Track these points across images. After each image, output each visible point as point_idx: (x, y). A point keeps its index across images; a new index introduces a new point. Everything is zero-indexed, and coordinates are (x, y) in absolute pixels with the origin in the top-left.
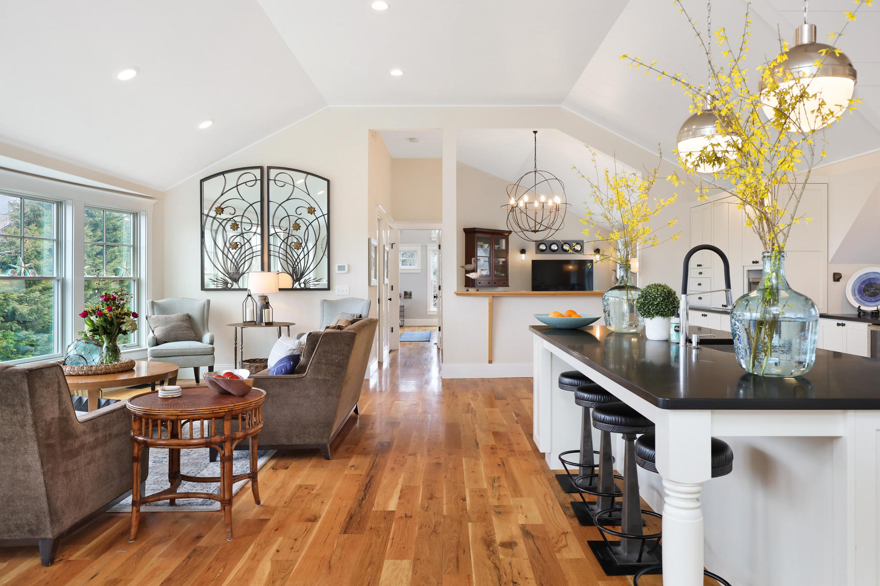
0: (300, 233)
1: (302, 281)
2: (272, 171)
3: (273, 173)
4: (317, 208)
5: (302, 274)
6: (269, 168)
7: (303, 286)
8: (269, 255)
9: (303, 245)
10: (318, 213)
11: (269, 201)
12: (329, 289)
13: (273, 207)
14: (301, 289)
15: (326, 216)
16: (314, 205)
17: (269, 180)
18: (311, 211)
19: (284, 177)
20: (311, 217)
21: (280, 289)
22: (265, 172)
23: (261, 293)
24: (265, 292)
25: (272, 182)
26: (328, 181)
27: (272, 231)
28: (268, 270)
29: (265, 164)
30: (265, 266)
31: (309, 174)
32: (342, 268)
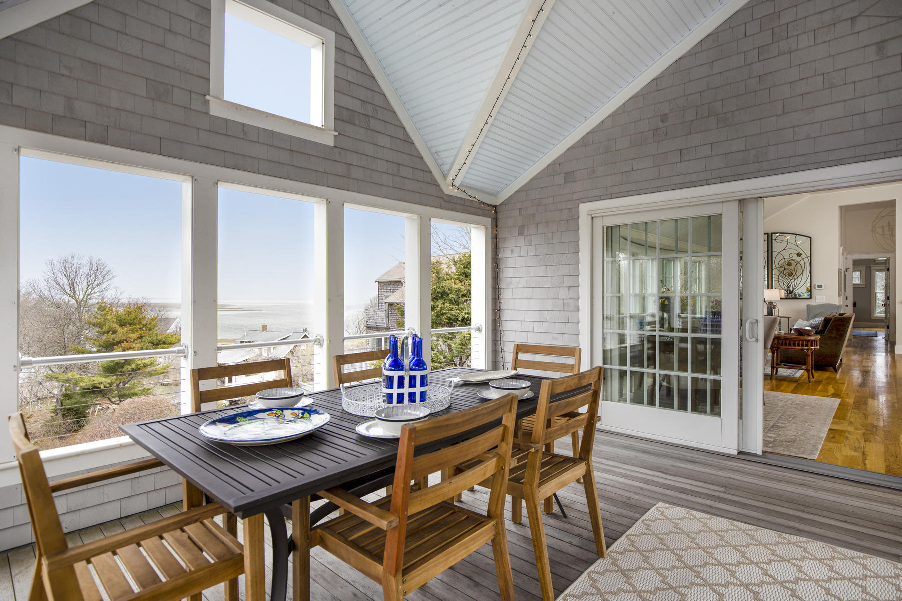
0: (792, 267)
1: (793, 294)
2: (773, 235)
3: (774, 236)
4: (803, 253)
5: (793, 291)
6: (772, 234)
7: (793, 296)
8: (772, 281)
9: (794, 274)
10: (803, 256)
11: (772, 251)
12: (811, 298)
13: (774, 254)
14: (793, 299)
15: (809, 258)
16: (800, 252)
17: (772, 240)
18: (799, 255)
19: (781, 238)
20: (799, 259)
21: (781, 299)
22: (770, 236)
23: (769, 300)
24: (772, 300)
25: (774, 242)
26: (810, 238)
27: (774, 267)
28: (772, 288)
29: (770, 232)
30: (770, 287)
31: (797, 235)
32: (820, 287)
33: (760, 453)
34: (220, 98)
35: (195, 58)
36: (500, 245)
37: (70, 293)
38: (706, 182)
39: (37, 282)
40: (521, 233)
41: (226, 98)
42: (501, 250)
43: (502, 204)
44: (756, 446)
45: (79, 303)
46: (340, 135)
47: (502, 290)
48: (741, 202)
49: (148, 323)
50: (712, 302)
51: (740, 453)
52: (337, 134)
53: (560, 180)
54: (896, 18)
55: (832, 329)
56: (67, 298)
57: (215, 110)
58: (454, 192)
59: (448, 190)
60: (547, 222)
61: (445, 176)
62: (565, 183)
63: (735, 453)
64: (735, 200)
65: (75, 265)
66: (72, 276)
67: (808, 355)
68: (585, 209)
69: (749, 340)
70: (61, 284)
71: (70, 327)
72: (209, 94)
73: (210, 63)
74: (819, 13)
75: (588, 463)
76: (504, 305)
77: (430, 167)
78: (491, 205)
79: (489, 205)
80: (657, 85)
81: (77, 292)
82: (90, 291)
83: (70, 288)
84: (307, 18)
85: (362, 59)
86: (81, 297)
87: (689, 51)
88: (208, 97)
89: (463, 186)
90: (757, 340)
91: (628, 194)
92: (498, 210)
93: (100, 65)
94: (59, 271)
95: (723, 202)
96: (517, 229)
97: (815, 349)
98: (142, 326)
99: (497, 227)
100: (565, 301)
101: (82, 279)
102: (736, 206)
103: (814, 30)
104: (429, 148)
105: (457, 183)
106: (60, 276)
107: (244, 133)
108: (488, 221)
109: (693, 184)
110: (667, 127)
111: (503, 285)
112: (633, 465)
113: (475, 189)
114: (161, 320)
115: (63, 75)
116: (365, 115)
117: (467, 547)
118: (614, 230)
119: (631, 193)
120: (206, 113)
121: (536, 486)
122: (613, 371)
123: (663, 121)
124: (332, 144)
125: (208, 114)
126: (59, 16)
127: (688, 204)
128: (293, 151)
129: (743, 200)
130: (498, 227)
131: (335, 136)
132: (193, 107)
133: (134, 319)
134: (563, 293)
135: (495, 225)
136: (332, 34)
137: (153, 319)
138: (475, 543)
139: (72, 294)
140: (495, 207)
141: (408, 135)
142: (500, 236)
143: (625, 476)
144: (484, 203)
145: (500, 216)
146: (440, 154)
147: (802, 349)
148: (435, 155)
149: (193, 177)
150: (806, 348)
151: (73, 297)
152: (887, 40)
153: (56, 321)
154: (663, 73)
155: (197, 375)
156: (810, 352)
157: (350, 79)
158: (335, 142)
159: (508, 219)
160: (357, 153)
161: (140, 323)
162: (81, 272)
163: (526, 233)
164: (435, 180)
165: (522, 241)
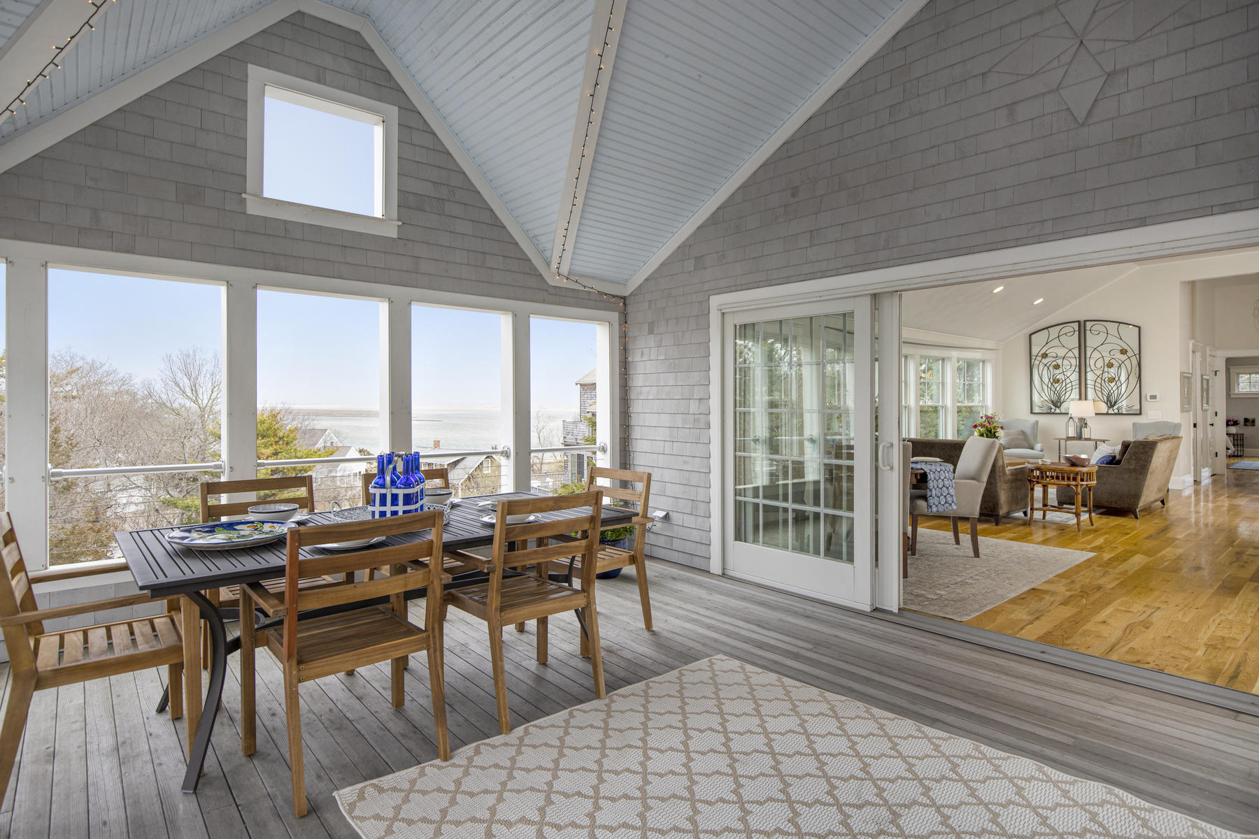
0: (1114, 370)
1: (1116, 407)
2: (1088, 323)
3: (1089, 325)
4: (1129, 350)
5: (1115, 403)
6: (1085, 321)
7: (1116, 411)
8: (1086, 388)
9: (1117, 379)
10: (1130, 353)
11: (1085, 347)
12: (1140, 414)
13: (1089, 352)
14: (1115, 414)
15: (1138, 356)
16: (1126, 347)
17: (1085, 330)
18: (1124, 352)
19: (1099, 327)
20: (1124, 357)
21: (1096, 414)
22: (1082, 324)
23: (1080, 416)
24: (1083, 416)
25: (1088, 332)
26: (1139, 327)
27: (1088, 369)
28: (1086, 399)
29: (1082, 319)
30: (1083, 396)
31: (1120, 323)
32: (1153, 397)
33: (896, 611)
34: (259, 195)
35: (229, 155)
36: (630, 346)
37: (191, 396)
38: (837, 273)
39: (153, 382)
40: (651, 332)
41: (266, 195)
42: (631, 351)
43: (631, 294)
44: (892, 601)
45: (202, 409)
46: (404, 223)
47: (632, 402)
48: (875, 297)
49: (286, 435)
50: (982, 417)
51: (876, 610)
52: (401, 223)
53: (690, 265)
54: (1024, 77)
55: (1131, 459)
56: (188, 403)
57: (253, 209)
58: (564, 283)
59: (554, 281)
60: (677, 318)
61: (548, 264)
62: (695, 269)
63: (867, 609)
64: (866, 295)
65: (198, 362)
66: (194, 376)
67: (1077, 494)
68: (716, 301)
69: (884, 468)
70: (181, 385)
71: (192, 439)
72: (245, 193)
73: (246, 158)
74: (949, 66)
75: (589, 595)
76: (634, 421)
77: (528, 254)
78: (617, 296)
79: (614, 296)
80: (788, 151)
81: (200, 396)
82: (215, 394)
83: (192, 390)
84: (363, 96)
85: (434, 134)
86: (205, 402)
87: (820, 109)
88: (244, 196)
89: (575, 275)
90: (892, 468)
91: (757, 285)
92: (627, 302)
93: (127, 173)
94: (179, 369)
95: (855, 297)
96: (646, 327)
97: (1087, 485)
98: (277, 439)
99: (626, 323)
100: (696, 416)
101: (207, 379)
102: (867, 301)
103: (945, 87)
104: (527, 232)
105: (565, 270)
106: (179, 375)
107: (286, 230)
108: (615, 316)
109: (823, 274)
110: (798, 202)
111: (633, 395)
112: (732, 616)
113: (593, 278)
114: (305, 432)
115: (89, 188)
116: (439, 199)
117: (385, 652)
118: (747, 328)
119: (761, 284)
120: (242, 213)
121: (496, 609)
122: (747, 505)
123: (793, 195)
124: (395, 236)
125: (244, 213)
126: (85, 129)
127: (818, 299)
128: (345, 247)
129: (879, 294)
130: (628, 322)
131: (398, 226)
132: (226, 208)
133: (268, 430)
134: (694, 407)
135: (624, 320)
136: (393, 111)
137: (291, 431)
138: (397, 650)
139: (194, 398)
140: (624, 298)
141: (496, 217)
142: (630, 334)
143: (710, 627)
144: (606, 294)
145: (629, 309)
146: (538, 238)
147: (1068, 486)
148: (534, 239)
149: (228, 282)
150: (1074, 483)
151: (196, 402)
152: (1017, 102)
153: (174, 431)
154: (793, 135)
155: (206, 489)
156: (1079, 490)
157: (418, 159)
158: (398, 233)
159: (639, 313)
160: (427, 243)
161: (275, 435)
162: (204, 370)
163: (656, 331)
164: (535, 269)
165: (652, 341)
